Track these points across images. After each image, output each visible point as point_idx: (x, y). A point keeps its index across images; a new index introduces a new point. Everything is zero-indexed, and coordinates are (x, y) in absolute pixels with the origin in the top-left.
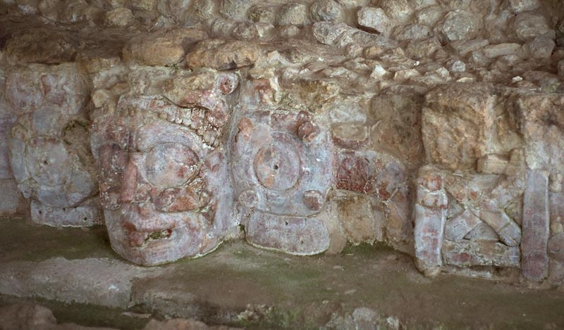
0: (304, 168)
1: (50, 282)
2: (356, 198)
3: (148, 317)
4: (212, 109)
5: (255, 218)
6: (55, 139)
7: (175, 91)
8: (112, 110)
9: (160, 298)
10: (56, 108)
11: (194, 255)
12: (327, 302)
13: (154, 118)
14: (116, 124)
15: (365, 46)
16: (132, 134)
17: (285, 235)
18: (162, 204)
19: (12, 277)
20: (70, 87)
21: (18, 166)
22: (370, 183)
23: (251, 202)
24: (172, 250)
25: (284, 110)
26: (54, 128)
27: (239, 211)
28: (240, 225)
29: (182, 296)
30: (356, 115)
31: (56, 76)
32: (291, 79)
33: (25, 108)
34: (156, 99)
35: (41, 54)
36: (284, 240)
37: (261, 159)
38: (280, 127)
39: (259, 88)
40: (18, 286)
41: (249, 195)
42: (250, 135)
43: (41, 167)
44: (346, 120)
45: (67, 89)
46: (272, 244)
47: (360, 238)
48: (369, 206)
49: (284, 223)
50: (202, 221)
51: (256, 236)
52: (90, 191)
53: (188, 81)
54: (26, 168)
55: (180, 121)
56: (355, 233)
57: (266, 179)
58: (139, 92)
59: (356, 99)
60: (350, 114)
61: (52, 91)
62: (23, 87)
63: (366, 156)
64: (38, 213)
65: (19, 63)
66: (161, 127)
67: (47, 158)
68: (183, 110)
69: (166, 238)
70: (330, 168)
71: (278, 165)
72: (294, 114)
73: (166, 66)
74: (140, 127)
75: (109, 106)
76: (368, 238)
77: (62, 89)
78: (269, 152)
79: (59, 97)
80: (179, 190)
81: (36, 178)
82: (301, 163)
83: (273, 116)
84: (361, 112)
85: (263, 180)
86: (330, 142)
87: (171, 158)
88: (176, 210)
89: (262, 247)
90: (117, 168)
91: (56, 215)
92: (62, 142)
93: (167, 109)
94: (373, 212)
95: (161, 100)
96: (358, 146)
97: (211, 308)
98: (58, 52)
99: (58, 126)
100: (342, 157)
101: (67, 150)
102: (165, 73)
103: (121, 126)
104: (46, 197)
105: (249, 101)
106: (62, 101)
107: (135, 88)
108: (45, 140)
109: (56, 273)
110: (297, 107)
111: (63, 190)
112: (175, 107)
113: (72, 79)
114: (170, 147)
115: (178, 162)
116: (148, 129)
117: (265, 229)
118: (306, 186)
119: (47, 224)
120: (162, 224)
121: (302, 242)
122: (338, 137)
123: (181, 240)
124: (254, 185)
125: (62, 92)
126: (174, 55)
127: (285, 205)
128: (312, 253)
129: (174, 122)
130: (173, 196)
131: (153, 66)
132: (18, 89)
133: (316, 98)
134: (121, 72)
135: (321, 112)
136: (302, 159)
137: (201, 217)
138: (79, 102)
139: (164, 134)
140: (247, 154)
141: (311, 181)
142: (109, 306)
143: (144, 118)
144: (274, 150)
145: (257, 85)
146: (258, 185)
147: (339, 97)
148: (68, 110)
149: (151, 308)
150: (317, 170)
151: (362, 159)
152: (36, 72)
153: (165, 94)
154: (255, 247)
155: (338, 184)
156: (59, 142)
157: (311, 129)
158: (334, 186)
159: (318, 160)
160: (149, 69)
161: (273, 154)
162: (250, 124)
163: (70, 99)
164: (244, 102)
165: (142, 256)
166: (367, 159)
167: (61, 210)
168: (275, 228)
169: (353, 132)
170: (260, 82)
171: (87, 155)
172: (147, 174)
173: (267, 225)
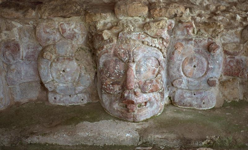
0: (210, 66)
1: (89, 135)
2: (231, 80)
3: (151, 149)
4: (165, 38)
5: (178, 93)
6: (70, 58)
7: (152, 29)
8: (115, 41)
9: (158, 138)
10: (69, 41)
11: (157, 114)
12: (243, 131)
13: (140, 44)
14: (119, 48)
15: (217, 5)
16: (130, 53)
17: (195, 100)
18: (146, 89)
19: (65, 135)
20: (78, 30)
21: (45, 74)
22: (243, 72)
23: (180, 85)
24: (149, 113)
25: (199, 37)
26: (70, 52)
27: (168, 90)
28: (168, 97)
29: (169, 136)
30: (235, 39)
31: (69, 24)
32: (200, 22)
33: (49, 42)
34: (140, 34)
35: (63, 12)
36: (195, 103)
37: (187, 63)
38: (199, 46)
39: (186, 27)
40: (69, 140)
41: (179, 81)
42: (182, 51)
43: (61, 74)
44: (229, 41)
45: (76, 31)
46: (188, 105)
47: (232, 99)
48: (239, 83)
49: (193, 94)
50: (159, 96)
51: (180, 101)
52: (89, 85)
53: (157, 24)
54: (50, 75)
55: (154, 45)
56: (229, 97)
57: (188, 73)
58: (131, 30)
59: (233, 31)
60: (232, 38)
61: (67, 32)
62: (48, 30)
63: (241, 59)
64: (53, 99)
65: (49, 17)
66: (145, 49)
67: (65, 69)
68: (154, 39)
69: (144, 107)
70: (222, 66)
71: (196, 66)
72: (205, 40)
73: (139, 17)
74: (134, 50)
75: (113, 39)
76: (236, 98)
77: (73, 30)
78: (192, 59)
79: (71, 35)
80: (152, 81)
81: (56, 80)
82: (208, 63)
83: (195, 41)
84: (237, 37)
85: (187, 73)
86: (223, 53)
87: (149, 65)
88: (152, 91)
89: (183, 107)
90: (118, 72)
91: (65, 99)
92: (74, 59)
93: (147, 39)
94: (240, 86)
95: (143, 34)
96: (237, 54)
97: (187, 140)
98: (74, 10)
99: (71, 50)
100: (228, 60)
101: (77, 63)
102: (139, 21)
103: (123, 49)
104: (61, 90)
105: (180, 34)
106: (73, 37)
107: (128, 29)
108: (64, 59)
109: (92, 131)
110: (206, 36)
111: (74, 85)
112: (150, 38)
113: (79, 25)
114: (148, 59)
115: (152, 66)
116: (138, 50)
117: (184, 98)
118: (210, 75)
119: (59, 104)
120: (145, 99)
121: (204, 103)
122: (227, 50)
123: (153, 107)
124: (182, 76)
125: (73, 32)
126: (145, 11)
127: (197, 85)
128: (210, 108)
129: (151, 46)
130: (151, 84)
131: (132, 17)
132: (44, 32)
133: (214, 31)
134: (112, 20)
135: (218, 38)
136: (209, 62)
137: (159, 94)
138: (84, 38)
139: (147, 52)
140: (179, 60)
141: (213, 73)
142: (127, 145)
143: (135, 45)
144: (195, 58)
145: (185, 25)
146: (184, 76)
147: (225, 30)
148: (77, 42)
149: (152, 144)
150: (217, 67)
151: (239, 60)
152: (57, 22)
153: (146, 31)
154: (179, 107)
155: (225, 73)
156: (73, 60)
157: (216, 47)
158: (223, 74)
159: (217, 62)
160: (130, 18)
161: (194, 60)
162: (182, 45)
163: (78, 36)
164: (177, 34)
165: (134, 117)
166: (241, 60)
167: (68, 96)
168: (189, 97)
169: (234, 47)
170: (187, 24)
171: (88, 65)
172: (136, 74)
173: (185, 96)
